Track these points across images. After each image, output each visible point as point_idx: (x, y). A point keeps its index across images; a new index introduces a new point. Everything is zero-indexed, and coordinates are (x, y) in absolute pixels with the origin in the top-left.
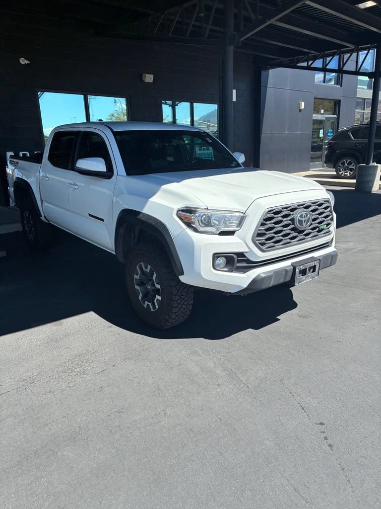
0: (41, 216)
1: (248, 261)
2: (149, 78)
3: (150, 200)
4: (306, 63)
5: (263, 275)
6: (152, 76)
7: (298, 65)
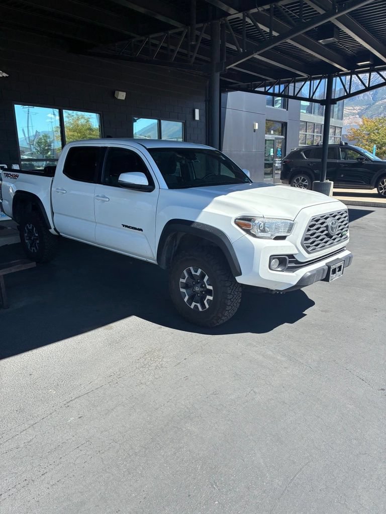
0: (51, 228)
1: (297, 262)
2: (122, 96)
3: (203, 210)
4: (264, 88)
5: (309, 274)
6: (124, 94)
7: (256, 89)
